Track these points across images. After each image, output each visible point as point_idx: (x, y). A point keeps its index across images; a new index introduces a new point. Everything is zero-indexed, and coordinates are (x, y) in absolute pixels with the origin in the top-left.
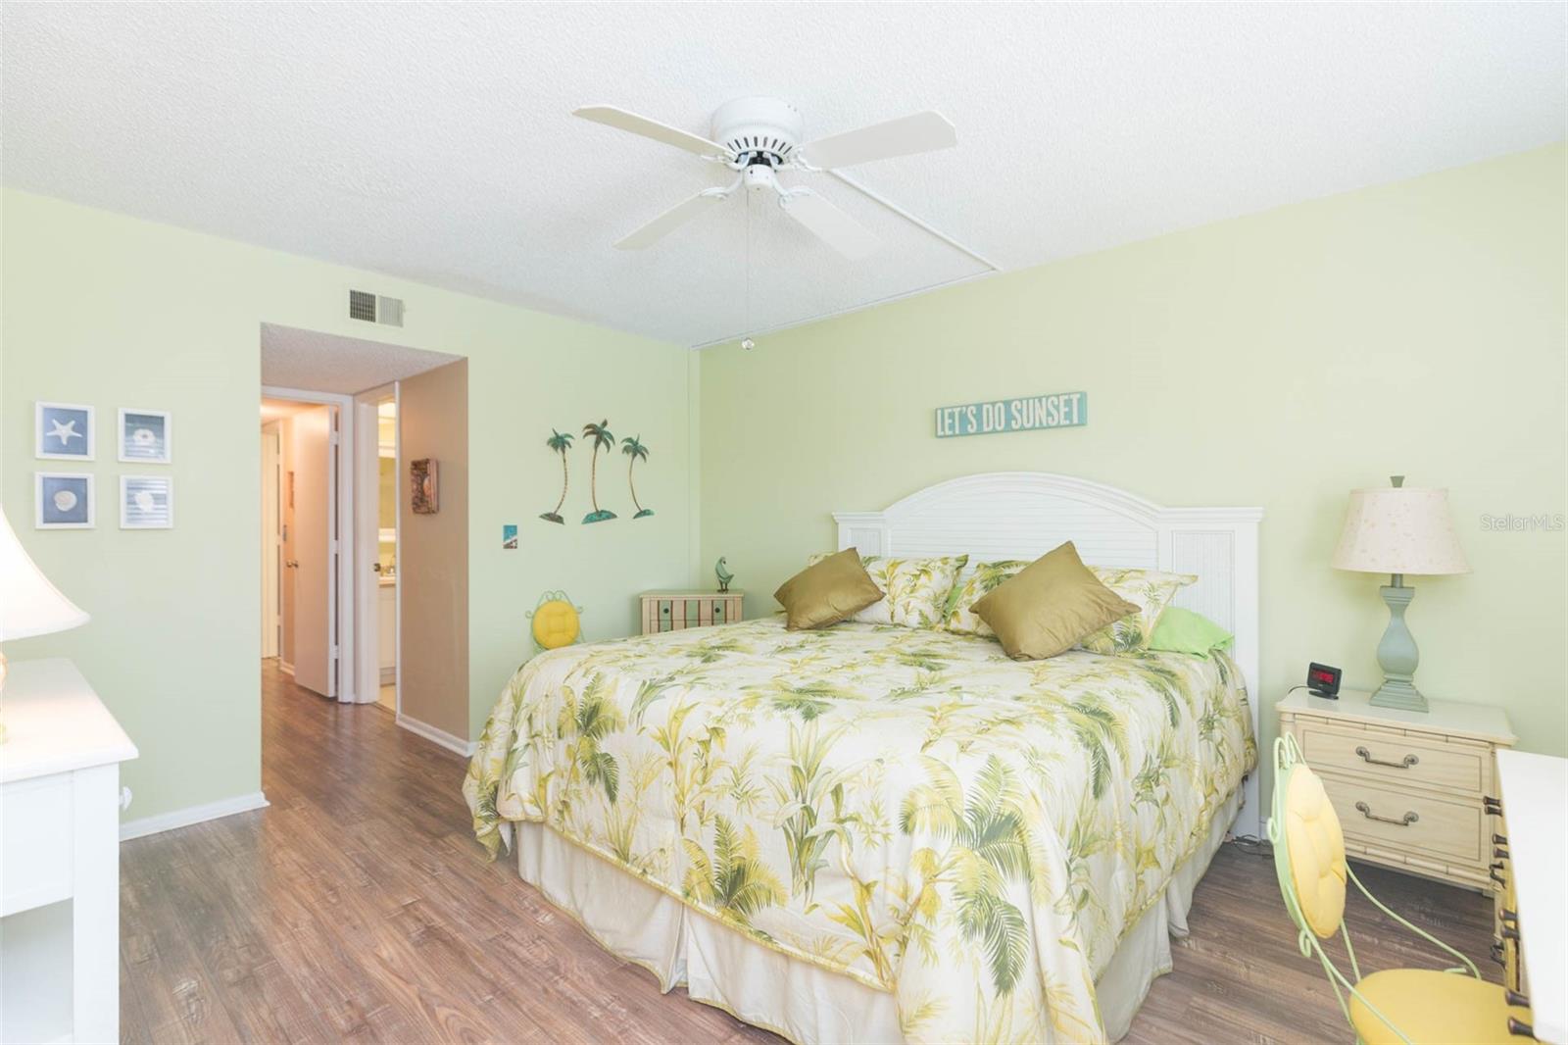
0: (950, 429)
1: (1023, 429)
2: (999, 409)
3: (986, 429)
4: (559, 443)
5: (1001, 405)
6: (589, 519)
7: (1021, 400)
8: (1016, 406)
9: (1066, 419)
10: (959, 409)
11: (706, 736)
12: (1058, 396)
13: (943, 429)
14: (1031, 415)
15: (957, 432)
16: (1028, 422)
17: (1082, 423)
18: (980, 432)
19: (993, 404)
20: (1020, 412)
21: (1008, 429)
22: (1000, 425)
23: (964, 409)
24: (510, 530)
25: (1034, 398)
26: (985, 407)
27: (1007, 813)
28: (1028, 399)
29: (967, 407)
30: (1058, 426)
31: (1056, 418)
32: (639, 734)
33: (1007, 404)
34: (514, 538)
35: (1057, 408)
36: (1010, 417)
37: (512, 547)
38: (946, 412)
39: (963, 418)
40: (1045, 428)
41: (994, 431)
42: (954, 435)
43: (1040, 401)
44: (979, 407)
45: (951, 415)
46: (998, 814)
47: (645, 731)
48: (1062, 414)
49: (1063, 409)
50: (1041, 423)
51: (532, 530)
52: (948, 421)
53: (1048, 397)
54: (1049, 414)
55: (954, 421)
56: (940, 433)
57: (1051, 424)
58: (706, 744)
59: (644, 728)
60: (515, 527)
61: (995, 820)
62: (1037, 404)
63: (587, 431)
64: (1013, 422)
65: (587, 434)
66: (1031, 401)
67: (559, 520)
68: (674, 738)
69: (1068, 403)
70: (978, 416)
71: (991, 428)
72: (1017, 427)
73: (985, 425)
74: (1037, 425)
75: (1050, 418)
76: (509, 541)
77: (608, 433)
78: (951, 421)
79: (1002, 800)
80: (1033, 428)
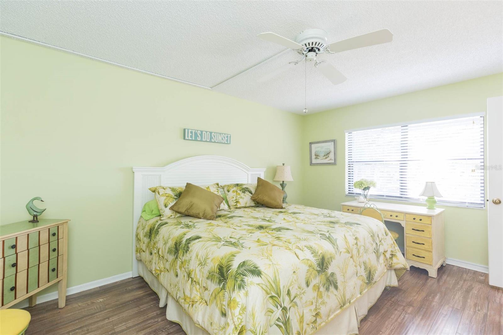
0: (191, 137)
1: (215, 142)
2: (208, 134)
3: (203, 140)
5: (209, 133)
7: (215, 133)
8: (213, 134)
9: (227, 141)
10: (194, 131)
11: (355, 241)
12: (225, 134)
13: (188, 137)
14: (218, 138)
15: (193, 139)
16: (217, 140)
17: (230, 143)
18: (201, 141)
19: (206, 132)
20: (214, 136)
21: (211, 141)
22: (208, 139)
23: (196, 131)
25: (219, 133)
26: (204, 132)
28: (217, 133)
29: (198, 131)
30: (224, 143)
31: (224, 140)
32: (340, 256)
33: (211, 133)
35: (224, 137)
36: (211, 138)
38: (190, 131)
39: (196, 134)
40: (221, 143)
41: (206, 141)
42: (192, 140)
43: (220, 134)
44: (202, 132)
45: (191, 133)
47: (342, 253)
48: (226, 140)
49: (226, 139)
50: (220, 141)
52: (190, 134)
53: (222, 134)
54: (222, 139)
55: (192, 134)
56: (186, 138)
57: (223, 142)
58: (356, 244)
59: (341, 252)
62: (219, 135)
64: (212, 139)
66: (218, 134)
68: (349, 248)
69: (227, 137)
70: (201, 135)
71: (205, 140)
72: (213, 141)
73: (203, 138)
74: (219, 142)
75: (222, 140)
78: (191, 134)
80: (218, 143)
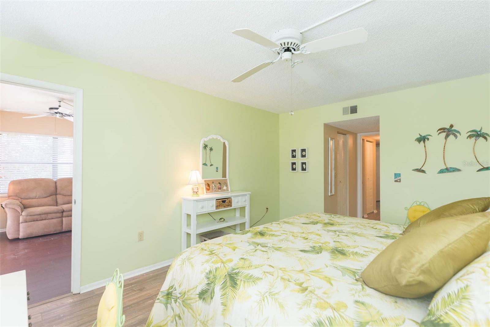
4: (422, 139)
6: (441, 171)
24: (397, 175)
27: (237, 282)
34: (399, 178)
37: (398, 182)
46: (237, 279)
51: (408, 175)
60: (400, 174)
61: (235, 278)
63: (439, 131)
65: (440, 133)
67: (423, 171)
76: (396, 179)
77: (455, 130)
79: (241, 280)
